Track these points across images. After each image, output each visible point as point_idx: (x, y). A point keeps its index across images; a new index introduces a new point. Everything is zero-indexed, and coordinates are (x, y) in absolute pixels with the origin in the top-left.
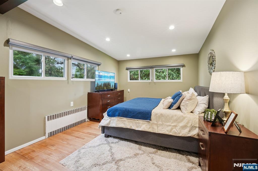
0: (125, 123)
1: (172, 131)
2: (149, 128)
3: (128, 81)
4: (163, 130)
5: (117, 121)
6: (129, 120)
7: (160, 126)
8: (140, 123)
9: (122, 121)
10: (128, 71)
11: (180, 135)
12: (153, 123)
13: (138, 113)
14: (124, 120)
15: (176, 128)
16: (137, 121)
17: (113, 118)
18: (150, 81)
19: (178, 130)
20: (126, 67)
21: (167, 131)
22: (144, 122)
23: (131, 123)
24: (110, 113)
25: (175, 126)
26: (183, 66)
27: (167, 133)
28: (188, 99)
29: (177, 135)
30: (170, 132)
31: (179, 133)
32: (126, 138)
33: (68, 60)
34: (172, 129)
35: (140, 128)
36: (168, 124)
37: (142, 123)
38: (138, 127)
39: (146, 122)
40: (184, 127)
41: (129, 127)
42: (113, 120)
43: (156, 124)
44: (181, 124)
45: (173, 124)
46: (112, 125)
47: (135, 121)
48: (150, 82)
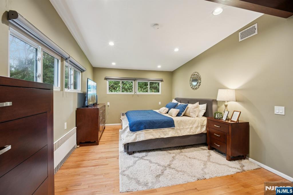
0: (153, 134)
1: (191, 132)
2: (175, 133)
3: (108, 93)
4: (185, 132)
5: (145, 134)
6: (155, 131)
7: (182, 130)
8: (167, 131)
9: (149, 133)
10: (108, 81)
11: (196, 133)
12: (177, 129)
13: (163, 123)
14: (151, 132)
15: (193, 129)
16: (164, 130)
17: (138, 132)
18: (133, 93)
19: (194, 130)
20: (106, 77)
21: (188, 132)
22: (169, 129)
23: (159, 133)
24: (134, 128)
25: (192, 128)
26: (162, 81)
27: (189, 134)
28: (196, 107)
29: (195, 134)
30: (190, 133)
31: (195, 132)
32: (155, 148)
33: (63, 61)
34: (190, 130)
35: (168, 135)
36: (187, 127)
37: (169, 131)
38: (165, 135)
39: (171, 129)
40: (197, 127)
41: (157, 137)
42: (139, 134)
43: (179, 129)
44: (195, 125)
45: (190, 127)
46: (140, 139)
47: (161, 130)
48: (133, 95)
